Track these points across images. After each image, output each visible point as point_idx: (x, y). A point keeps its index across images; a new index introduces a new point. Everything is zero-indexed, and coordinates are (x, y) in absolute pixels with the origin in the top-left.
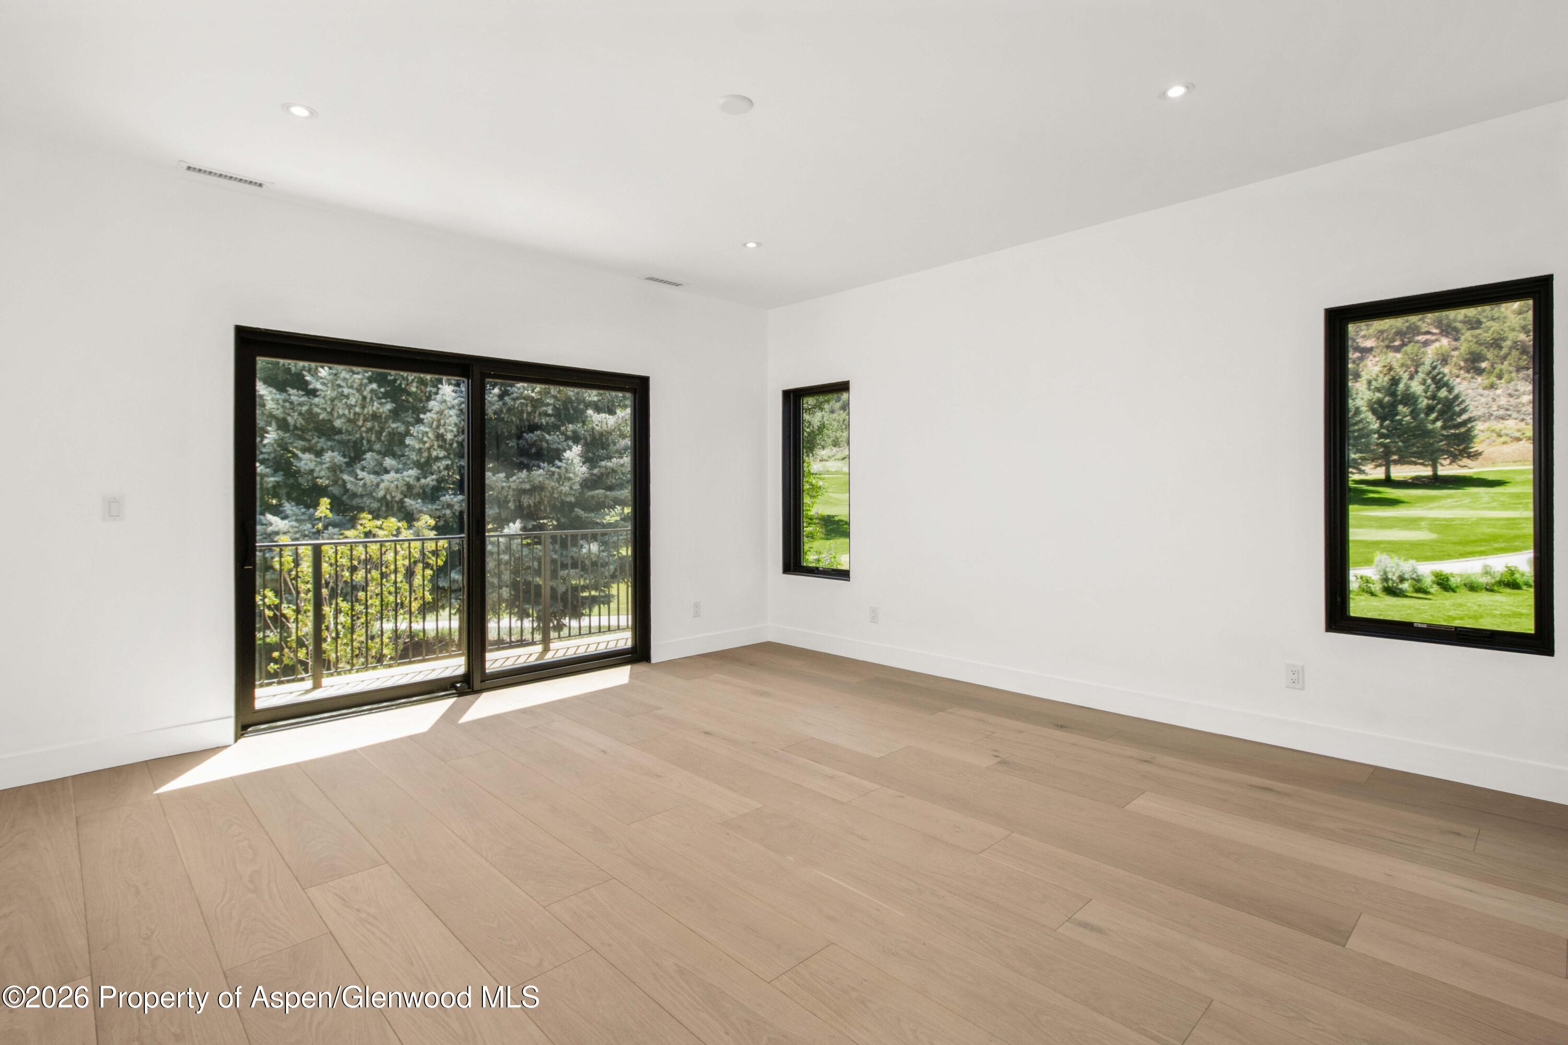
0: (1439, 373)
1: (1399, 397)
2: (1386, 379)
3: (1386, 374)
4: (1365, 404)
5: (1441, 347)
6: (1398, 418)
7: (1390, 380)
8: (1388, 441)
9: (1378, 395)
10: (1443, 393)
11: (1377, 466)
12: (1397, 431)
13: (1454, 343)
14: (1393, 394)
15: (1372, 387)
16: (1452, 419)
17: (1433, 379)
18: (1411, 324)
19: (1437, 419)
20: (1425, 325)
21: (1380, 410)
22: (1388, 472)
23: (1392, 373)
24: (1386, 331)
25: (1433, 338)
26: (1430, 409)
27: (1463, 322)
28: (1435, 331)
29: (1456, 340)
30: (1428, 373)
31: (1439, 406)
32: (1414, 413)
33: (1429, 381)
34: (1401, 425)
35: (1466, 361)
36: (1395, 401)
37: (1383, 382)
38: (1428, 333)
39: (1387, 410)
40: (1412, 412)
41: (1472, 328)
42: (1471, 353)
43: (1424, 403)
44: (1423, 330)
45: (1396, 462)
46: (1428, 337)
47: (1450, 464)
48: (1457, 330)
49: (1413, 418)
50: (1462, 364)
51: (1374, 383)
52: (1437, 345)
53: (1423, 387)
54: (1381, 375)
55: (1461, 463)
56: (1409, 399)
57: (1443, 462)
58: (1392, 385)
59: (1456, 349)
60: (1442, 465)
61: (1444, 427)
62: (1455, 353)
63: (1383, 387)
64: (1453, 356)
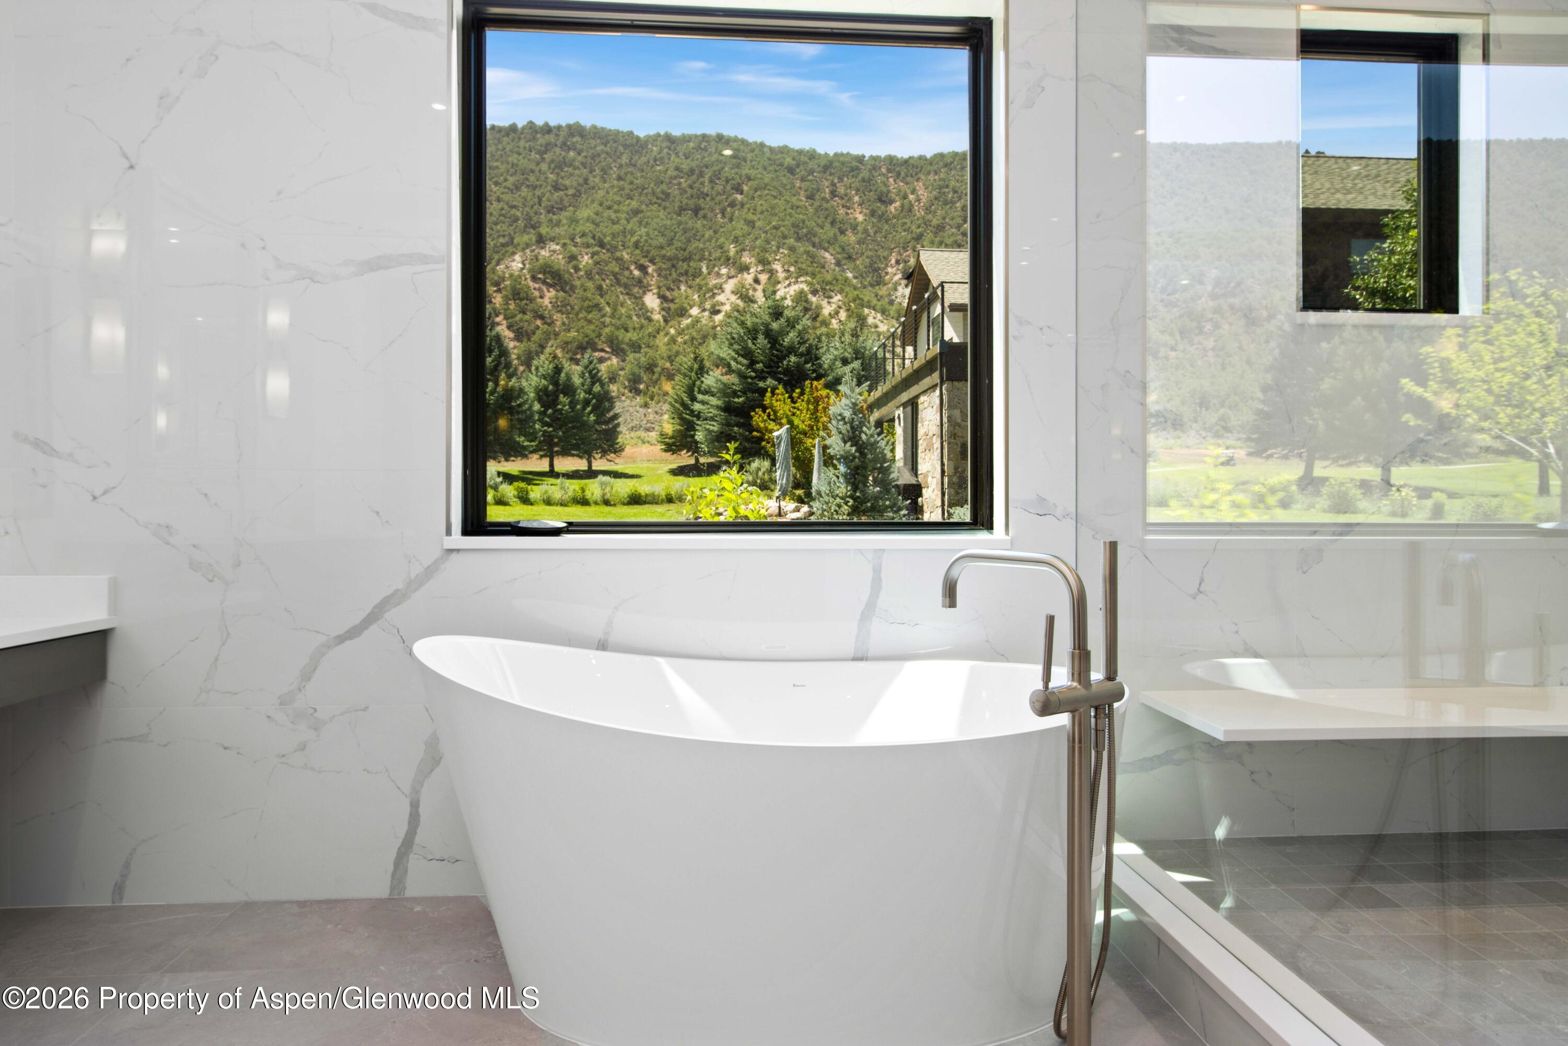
0: (594, 369)
1: (561, 387)
2: (551, 366)
3: (550, 362)
4: (532, 390)
5: (611, 365)
6: (559, 407)
7: (554, 368)
8: (551, 429)
9: (544, 382)
10: (597, 388)
11: (542, 457)
12: (558, 421)
13: (621, 363)
14: (556, 383)
15: (539, 374)
16: (603, 414)
17: (590, 372)
18: (590, 340)
19: (591, 412)
20: (600, 343)
21: (545, 398)
22: (551, 465)
23: (556, 361)
24: (570, 342)
25: (607, 356)
26: (587, 403)
27: (628, 344)
28: (608, 349)
29: (624, 361)
30: (586, 367)
31: (594, 401)
32: (572, 404)
33: (587, 374)
34: (561, 414)
35: (629, 381)
36: (557, 391)
37: (548, 369)
38: (603, 350)
39: (551, 398)
40: (571, 402)
41: (635, 352)
42: (633, 374)
43: (582, 395)
44: (600, 347)
45: (558, 453)
46: (603, 354)
47: (601, 458)
48: (623, 350)
49: (570, 407)
50: (627, 384)
51: (541, 369)
52: (609, 363)
53: (581, 380)
54: (547, 362)
55: (608, 457)
56: (569, 390)
57: (596, 456)
58: (556, 373)
59: (622, 369)
60: (595, 459)
61: (597, 422)
62: (622, 373)
63: (548, 374)
64: (620, 375)
